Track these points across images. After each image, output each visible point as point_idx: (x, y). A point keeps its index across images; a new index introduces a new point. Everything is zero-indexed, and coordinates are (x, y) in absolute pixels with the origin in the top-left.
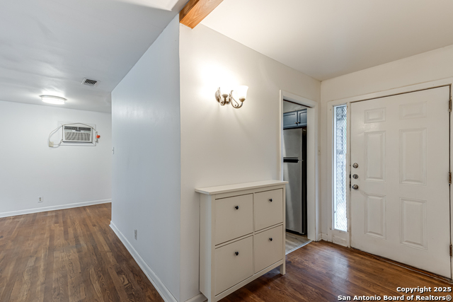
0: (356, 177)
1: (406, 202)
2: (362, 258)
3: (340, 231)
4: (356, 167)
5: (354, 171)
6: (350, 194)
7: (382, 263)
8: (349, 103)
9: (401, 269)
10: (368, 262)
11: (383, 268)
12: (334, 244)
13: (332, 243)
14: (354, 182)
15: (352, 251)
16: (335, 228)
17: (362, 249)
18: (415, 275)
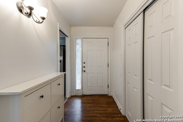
0: (84, 67)
1: (99, 74)
2: (87, 98)
3: (79, 90)
4: (84, 63)
5: (84, 65)
6: (83, 74)
7: (93, 97)
8: (82, 38)
9: (98, 97)
10: (90, 98)
11: (94, 98)
12: (77, 96)
13: (75, 96)
14: (84, 69)
15: (83, 96)
16: (77, 89)
17: (86, 94)
18: (101, 97)
